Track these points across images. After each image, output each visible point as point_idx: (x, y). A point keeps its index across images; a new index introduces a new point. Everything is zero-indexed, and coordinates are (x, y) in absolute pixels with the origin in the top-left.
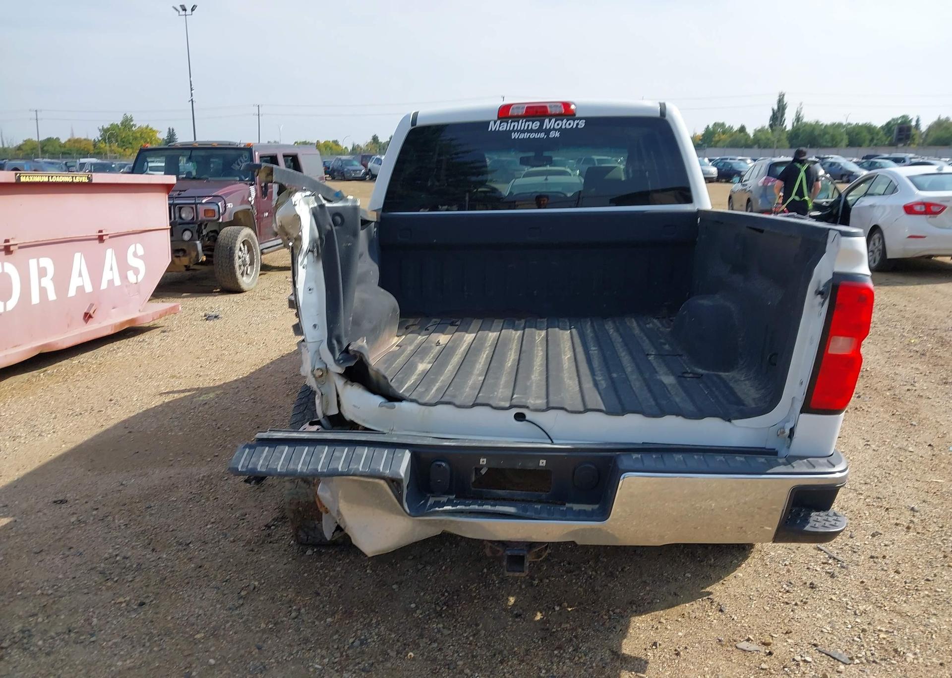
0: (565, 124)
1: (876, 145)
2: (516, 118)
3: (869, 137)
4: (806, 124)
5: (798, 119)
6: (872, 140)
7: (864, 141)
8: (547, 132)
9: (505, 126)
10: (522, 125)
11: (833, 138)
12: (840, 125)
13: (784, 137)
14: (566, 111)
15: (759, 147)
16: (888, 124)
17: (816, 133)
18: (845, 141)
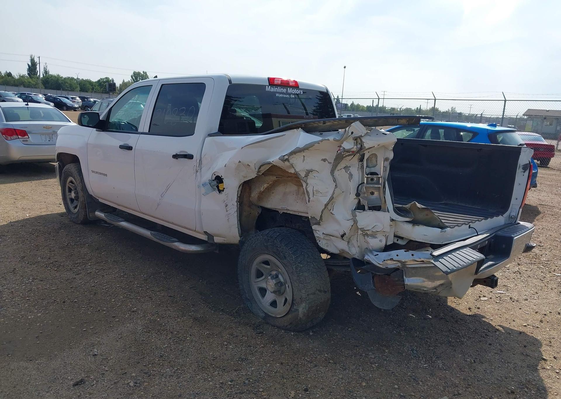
0: (295, 91)
1: (95, 92)
2: (277, 85)
3: (91, 87)
4: (52, 76)
5: (46, 72)
6: (93, 89)
7: (89, 90)
8: (290, 94)
9: (273, 89)
10: (279, 90)
11: (71, 86)
12: (72, 79)
13: (40, 82)
14: (296, 85)
15: (25, 87)
16: (99, 81)
17: (60, 82)
18: (79, 88)
